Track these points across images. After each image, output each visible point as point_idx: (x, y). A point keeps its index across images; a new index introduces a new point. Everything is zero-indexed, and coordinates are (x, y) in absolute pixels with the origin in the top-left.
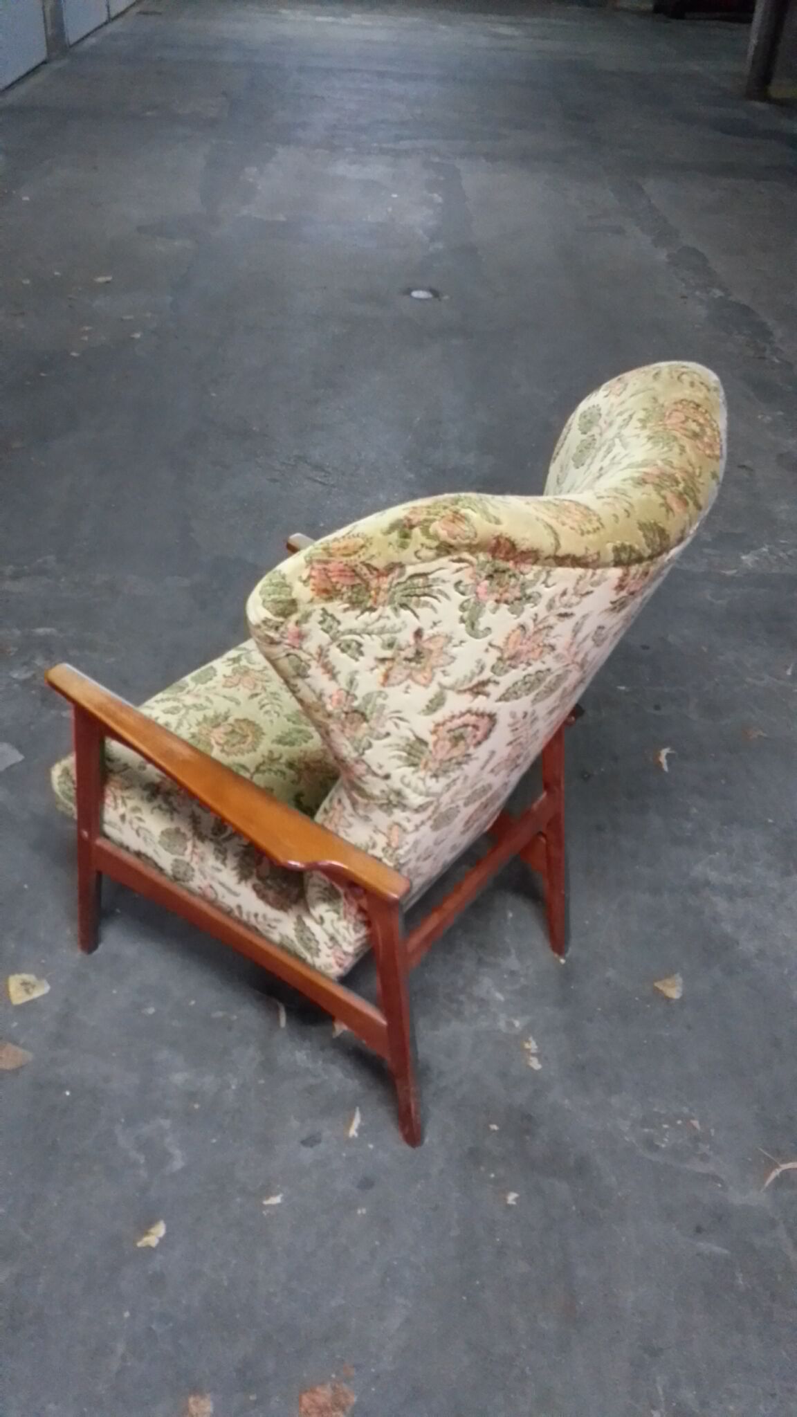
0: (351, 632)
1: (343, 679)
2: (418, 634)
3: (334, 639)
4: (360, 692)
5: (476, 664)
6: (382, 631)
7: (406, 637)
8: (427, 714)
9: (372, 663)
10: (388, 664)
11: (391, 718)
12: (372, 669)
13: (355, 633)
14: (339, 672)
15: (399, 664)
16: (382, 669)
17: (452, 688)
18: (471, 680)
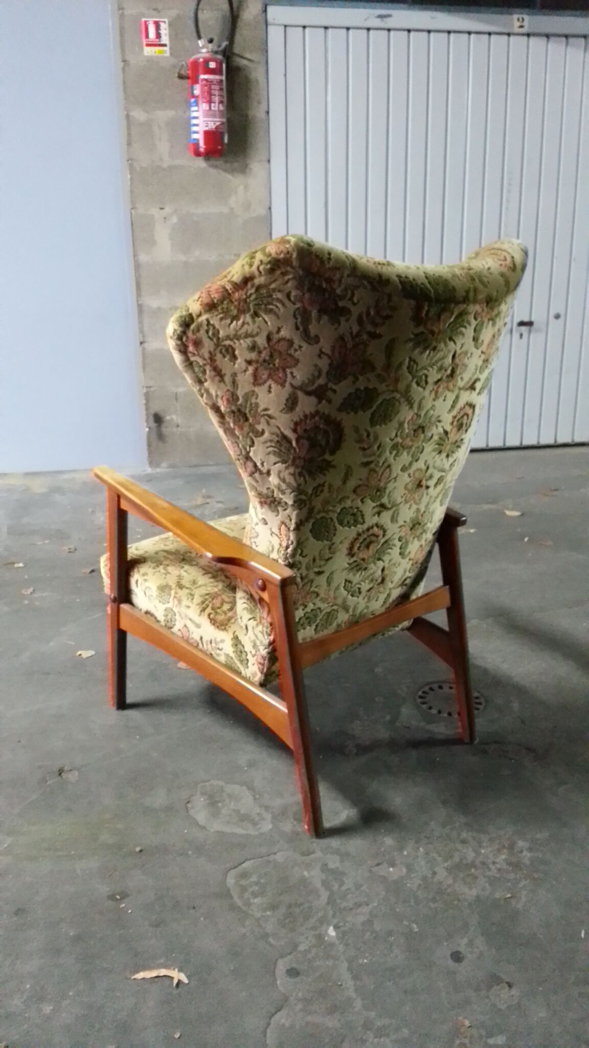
0: (228, 338)
1: (227, 379)
2: (269, 339)
3: (217, 345)
4: (240, 393)
5: (313, 368)
6: (247, 336)
7: (261, 341)
8: (286, 413)
9: (244, 365)
10: (255, 365)
11: (264, 415)
12: (245, 371)
13: (231, 340)
14: (225, 374)
15: (261, 365)
16: (251, 369)
17: (301, 388)
18: (313, 383)
